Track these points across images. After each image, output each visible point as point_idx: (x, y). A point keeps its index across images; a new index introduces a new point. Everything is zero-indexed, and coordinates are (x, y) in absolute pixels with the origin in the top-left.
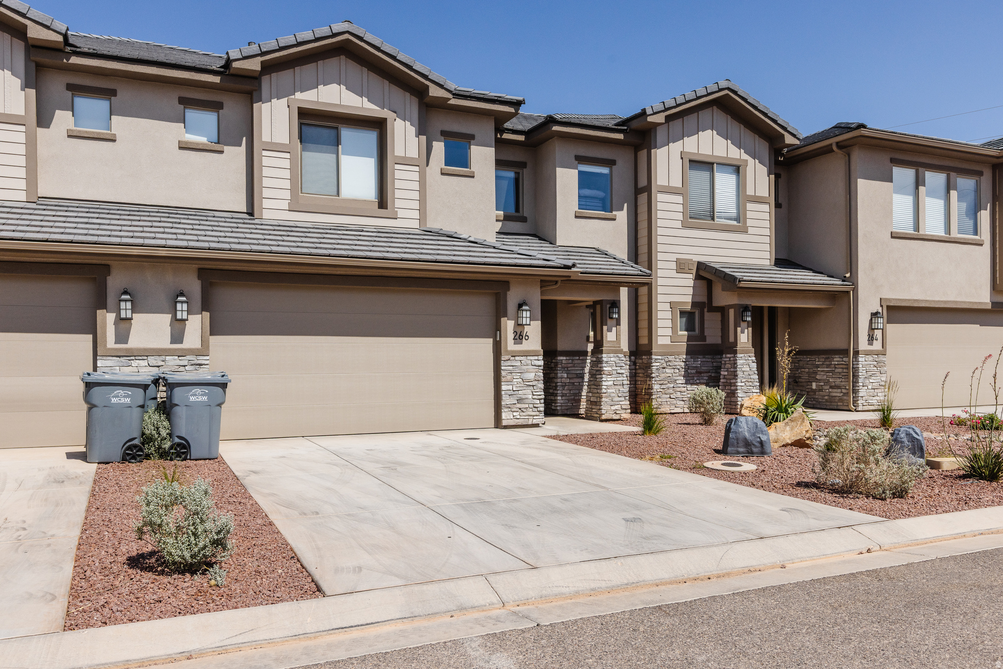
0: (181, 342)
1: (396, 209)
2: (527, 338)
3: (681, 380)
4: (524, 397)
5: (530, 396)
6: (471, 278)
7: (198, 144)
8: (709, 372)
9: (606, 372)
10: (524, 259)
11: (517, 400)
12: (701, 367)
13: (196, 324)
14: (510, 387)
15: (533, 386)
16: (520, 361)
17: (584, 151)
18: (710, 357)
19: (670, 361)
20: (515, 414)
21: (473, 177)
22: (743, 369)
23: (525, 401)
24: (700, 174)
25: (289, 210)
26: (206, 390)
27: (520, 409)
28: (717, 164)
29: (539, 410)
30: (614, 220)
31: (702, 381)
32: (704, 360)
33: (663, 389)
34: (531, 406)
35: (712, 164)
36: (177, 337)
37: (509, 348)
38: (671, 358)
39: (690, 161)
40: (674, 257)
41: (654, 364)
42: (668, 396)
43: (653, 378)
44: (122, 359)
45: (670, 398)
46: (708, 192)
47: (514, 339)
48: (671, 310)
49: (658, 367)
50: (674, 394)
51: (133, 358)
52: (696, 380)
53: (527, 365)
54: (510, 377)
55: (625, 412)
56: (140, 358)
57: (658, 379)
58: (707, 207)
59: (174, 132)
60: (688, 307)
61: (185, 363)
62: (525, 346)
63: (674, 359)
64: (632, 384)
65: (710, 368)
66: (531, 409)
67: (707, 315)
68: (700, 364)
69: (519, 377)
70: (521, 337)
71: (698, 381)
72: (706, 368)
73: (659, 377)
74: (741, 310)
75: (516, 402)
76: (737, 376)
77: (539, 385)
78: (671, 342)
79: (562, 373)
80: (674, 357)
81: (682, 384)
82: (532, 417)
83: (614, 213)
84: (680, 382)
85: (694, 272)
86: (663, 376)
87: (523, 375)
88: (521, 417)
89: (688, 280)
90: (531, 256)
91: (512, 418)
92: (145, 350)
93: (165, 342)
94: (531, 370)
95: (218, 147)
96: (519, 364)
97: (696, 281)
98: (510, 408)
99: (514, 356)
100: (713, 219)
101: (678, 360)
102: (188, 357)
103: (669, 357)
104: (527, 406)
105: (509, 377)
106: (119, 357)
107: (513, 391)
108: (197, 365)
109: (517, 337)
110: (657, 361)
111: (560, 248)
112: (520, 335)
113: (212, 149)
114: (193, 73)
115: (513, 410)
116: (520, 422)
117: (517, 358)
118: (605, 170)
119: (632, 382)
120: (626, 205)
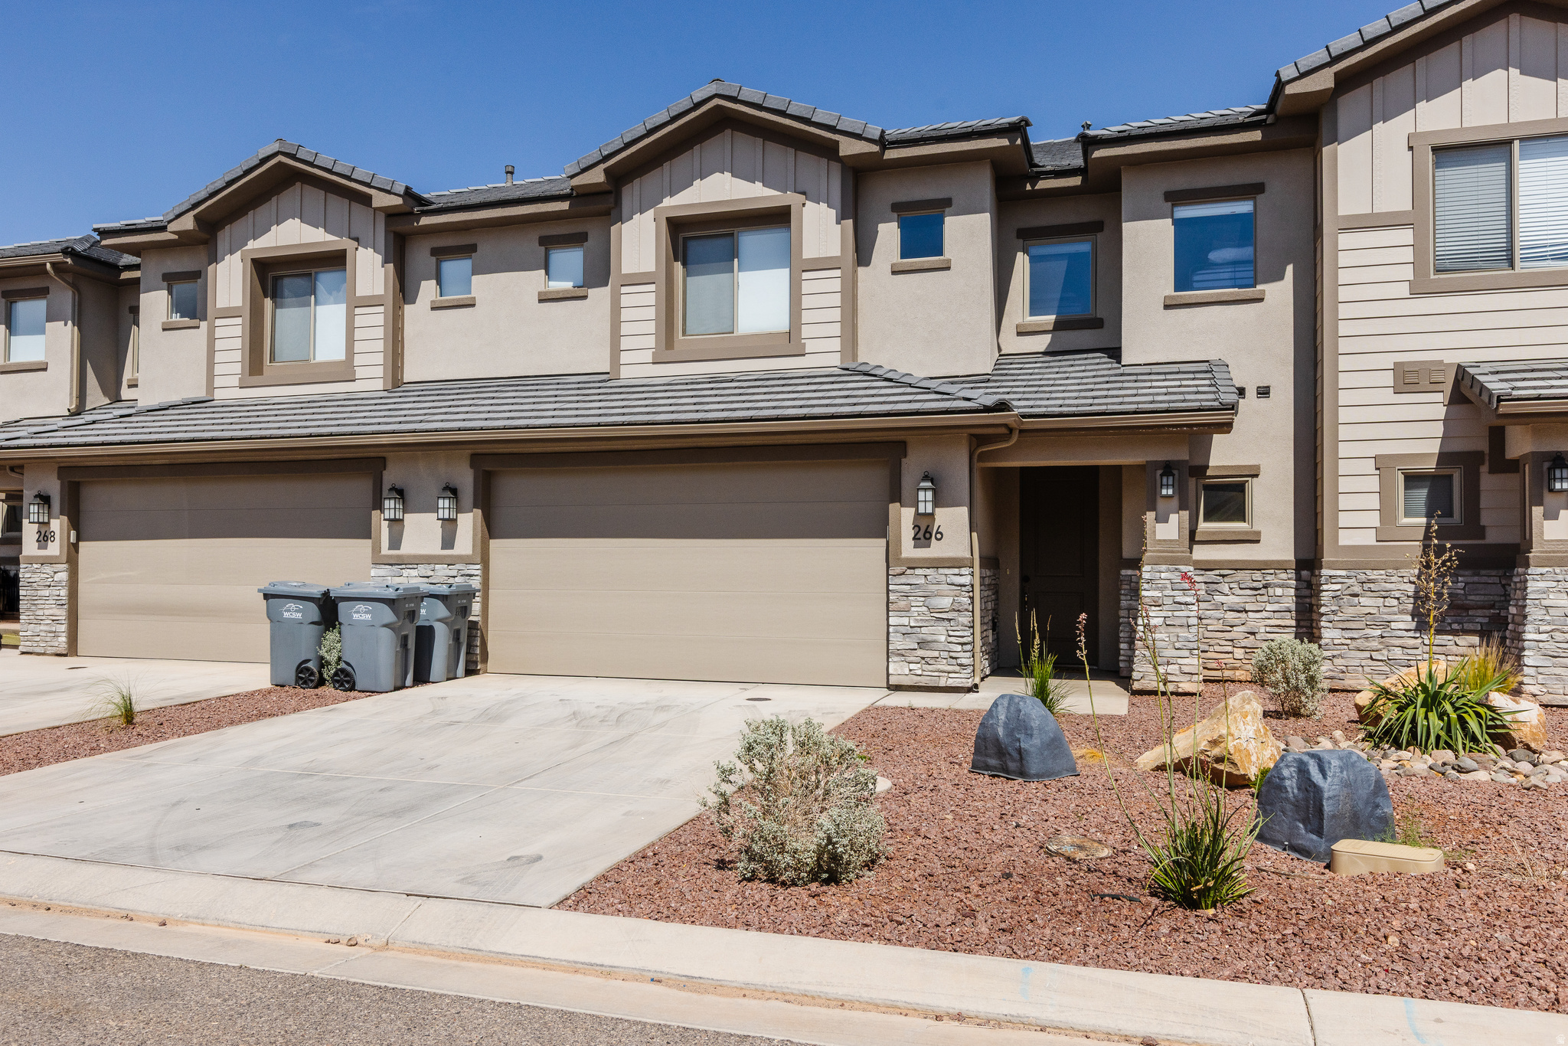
0: (452, 548)
1: (803, 341)
2: (939, 536)
3: (1406, 622)
4: (929, 638)
5: (943, 638)
6: (837, 441)
7: (558, 292)
8: (1492, 607)
9: (1145, 600)
10: (938, 400)
11: (918, 643)
12: (1465, 595)
13: (468, 522)
14: (905, 621)
15: (949, 620)
16: (925, 576)
17: (1182, 180)
18: (1494, 573)
19: (1370, 581)
20: (912, 666)
21: (948, 268)
22: (1545, 603)
23: (932, 645)
24: (1475, 170)
25: (653, 363)
26: (369, 606)
27: (923, 658)
28: (1522, 140)
29: (959, 662)
30: (1261, 300)
31: (1471, 627)
32: (1476, 579)
33: (1351, 639)
34: (945, 654)
35: (1509, 142)
36: (448, 542)
37: (904, 555)
38: (1373, 575)
39: (1436, 150)
40: (1388, 361)
41: (1325, 587)
42: (1367, 654)
43: (1323, 615)
44: (394, 567)
45: (1371, 658)
46: (1502, 208)
47: (914, 539)
48: (1378, 472)
49: (1339, 593)
50: (1385, 652)
51: (404, 566)
52: (1450, 624)
53: (938, 583)
54: (905, 603)
55: (1189, 679)
56: (411, 566)
57: (1336, 618)
58: (1501, 241)
59: (534, 281)
60: (1430, 466)
61: (454, 573)
62: (936, 550)
63: (1385, 577)
64: (1302, 627)
65: (1497, 598)
66: (945, 661)
67: (1488, 482)
68: (1464, 589)
69: (921, 604)
70: (928, 535)
71: (1455, 626)
72: (1478, 598)
73: (1340, 614)
74: (1546, 465)
75: (916, 646)
76: (1525, 617)
77: (960, 619)
78: (1377, 541)
79: (1131, 600)
80: (1383, 572)
81: (1407, 630)
82: (946, 674)
83: (1259, 287)
84: (1402, 626)
85: (1448, 387)
86: (1350, 612)
87: (929, 600)
88: (925, 673)
89: (1434, 407)
90: (949, 394)
91: (907, 672)
92: (415, 557)
93: (435, 548)
94: (945, 593)
95: (580, 292)
96: (922, 581)
97: (1452, 407)
98: (903, 656)
99: (914, 568)
100: (1512, 266)
101: (1393, 579)
102: (458, 566)
103: (1368, 572)
104: (936, 654)
105: (902, 604)
106: (391, 565)
107: (911, 627)
108: (467, 575)
109: (920, 535)
110: (1333, 581)
111: (1128, 370)
112: (926, 532)
113: (573, 295)
114: (540, 205)
115: (909, 659)
116: (923, 681)
117: (918, 571)
118: (1244, 207)
119: (1302, 623)
120: (1290, 269)
